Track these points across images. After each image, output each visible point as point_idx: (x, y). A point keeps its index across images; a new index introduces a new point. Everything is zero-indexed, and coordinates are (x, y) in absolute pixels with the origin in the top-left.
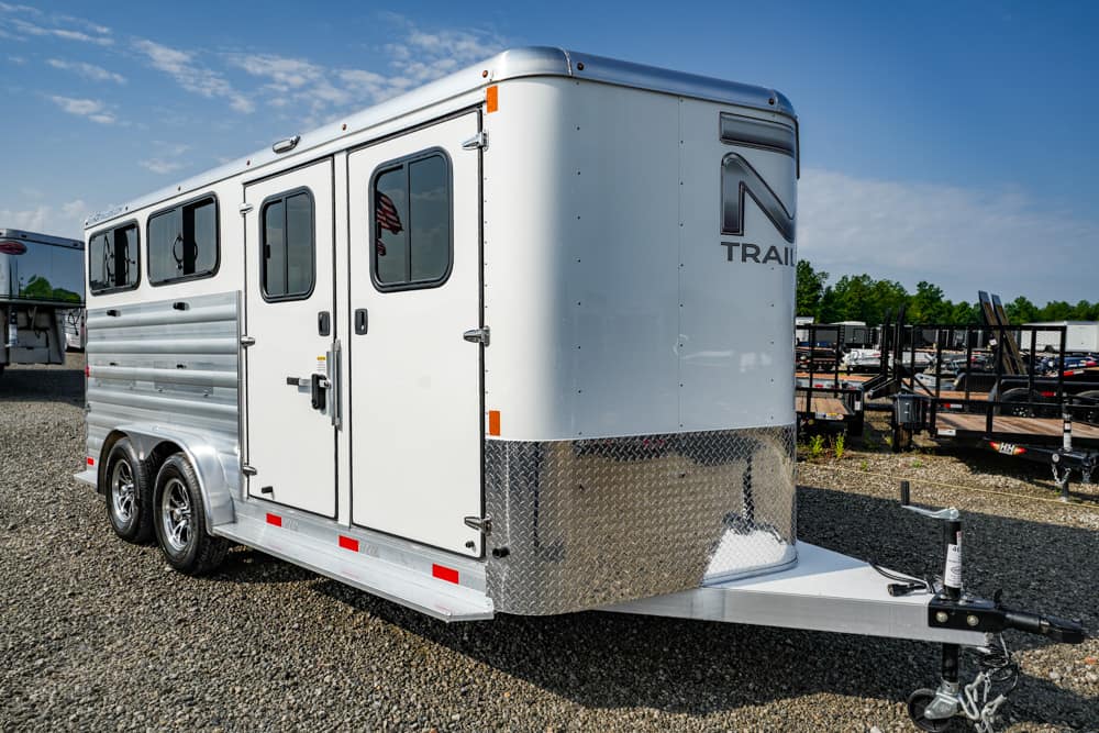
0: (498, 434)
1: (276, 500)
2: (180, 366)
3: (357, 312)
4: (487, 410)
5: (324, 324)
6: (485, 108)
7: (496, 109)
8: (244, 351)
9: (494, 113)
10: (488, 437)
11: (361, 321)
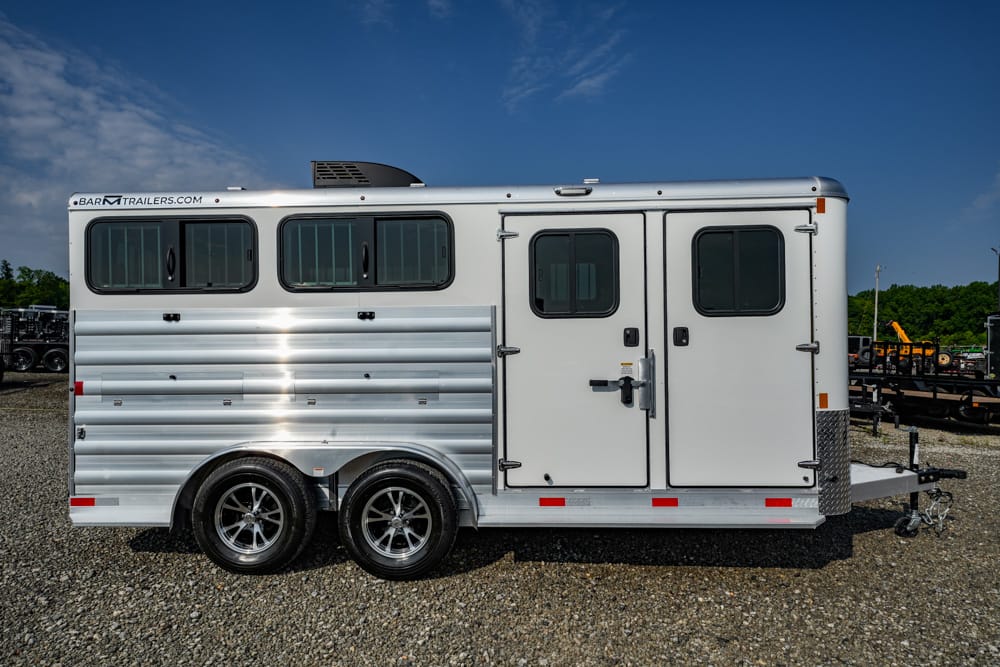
0: (827, 407)
1: (554, 485)
2: (367, 376)
3: (675, 330)
4: (817, 393)
5: (631, 338)
6: (814, 210)
7: (824, 212)
8: (500, 360)
9: (822, 214)
10: (818, 409)
11: (682, 336)
